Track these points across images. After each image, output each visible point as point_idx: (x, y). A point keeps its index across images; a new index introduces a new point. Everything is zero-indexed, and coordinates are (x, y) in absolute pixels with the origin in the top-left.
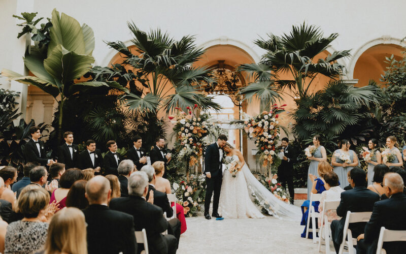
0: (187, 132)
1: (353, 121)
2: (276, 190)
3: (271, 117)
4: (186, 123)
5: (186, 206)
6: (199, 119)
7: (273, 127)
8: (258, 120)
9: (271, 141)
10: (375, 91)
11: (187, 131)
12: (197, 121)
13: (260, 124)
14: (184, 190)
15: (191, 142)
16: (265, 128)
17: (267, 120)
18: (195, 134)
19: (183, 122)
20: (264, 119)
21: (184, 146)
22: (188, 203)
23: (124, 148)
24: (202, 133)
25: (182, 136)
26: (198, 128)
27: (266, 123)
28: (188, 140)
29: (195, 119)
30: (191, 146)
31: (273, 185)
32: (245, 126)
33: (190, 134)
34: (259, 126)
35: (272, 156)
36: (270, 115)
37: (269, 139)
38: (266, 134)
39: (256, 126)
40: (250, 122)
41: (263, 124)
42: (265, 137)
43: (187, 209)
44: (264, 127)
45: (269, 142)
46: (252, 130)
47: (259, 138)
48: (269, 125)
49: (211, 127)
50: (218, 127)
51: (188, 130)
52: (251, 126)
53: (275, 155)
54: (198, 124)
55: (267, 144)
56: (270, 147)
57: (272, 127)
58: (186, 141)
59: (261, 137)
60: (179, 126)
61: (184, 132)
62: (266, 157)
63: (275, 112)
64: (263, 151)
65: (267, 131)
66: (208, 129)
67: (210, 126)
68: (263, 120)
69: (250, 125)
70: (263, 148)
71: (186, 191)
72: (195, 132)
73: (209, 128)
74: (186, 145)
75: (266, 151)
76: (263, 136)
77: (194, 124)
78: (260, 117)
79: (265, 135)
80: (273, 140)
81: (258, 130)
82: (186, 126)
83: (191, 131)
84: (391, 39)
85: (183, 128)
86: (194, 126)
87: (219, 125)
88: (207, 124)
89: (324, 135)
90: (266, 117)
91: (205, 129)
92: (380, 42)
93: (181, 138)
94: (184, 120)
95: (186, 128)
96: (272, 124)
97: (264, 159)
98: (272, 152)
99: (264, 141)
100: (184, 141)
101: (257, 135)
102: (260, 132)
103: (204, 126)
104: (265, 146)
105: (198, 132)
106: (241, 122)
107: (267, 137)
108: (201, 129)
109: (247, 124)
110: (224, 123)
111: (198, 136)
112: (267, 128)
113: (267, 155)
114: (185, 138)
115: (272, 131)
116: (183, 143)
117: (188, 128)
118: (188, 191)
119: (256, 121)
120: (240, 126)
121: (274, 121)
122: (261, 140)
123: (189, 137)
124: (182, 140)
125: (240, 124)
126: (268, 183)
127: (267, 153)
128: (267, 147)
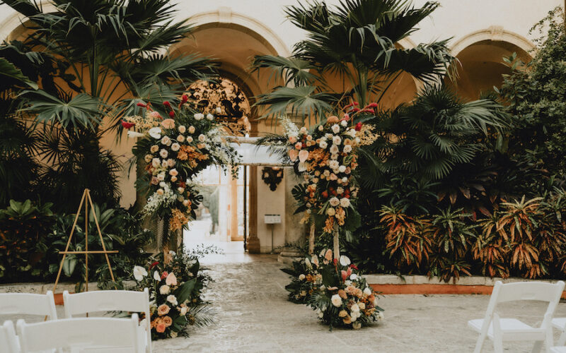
0: (165, 156)
2: (349, 279)
3: (345, 129)
4: (162, 137)
5: (165, 315)
6: (192, 129)
7: (351, 149)
8: (318, 134)
9: (345, 179)
10: (494, 108)
11: (164, 153)
12: (187, 134)
13: (322, 143)
14: (160, 280)
15: (174, 178)
16: (334, 151)
18: (184, 162)
19: (155, 133)
20: (330, 131)
21: (158, 187)
22: (168, 309)
23: (29, 201)
24: (197, 160)
25: (154, 164)
26: (191, 149)
27: (337, 140)
28: (167, 173)
29: (182, 129)
30: (174, 187)
31: (345, 268)
32: (289, 148)
33: (171, 162)
34: (321, 146)
35: (344, 209)
36: (344, 123)
37: (341, 175)
38: (333, 164)
39: (313, 148)
40: (302, 138)
41: (330, 142)
42: (331, 171)
43: (166, 321)
44: (331, 149)
45: (339, 181)
46: (304, 156)
47: (317, 173)
48: (341, 147)
49: (217, 149)
50: (232, 150)
51: (167, 152)
52: (302, 148)
53: (349, 207)
54: (190, 139)
55: (334, 184)
56: (340, 191)
57: (348, 149)
58: (162, 176)
59: (322, 170)
60: (144, 146)
61: (157, 155)
62: (331, 211)
63: (355, 119)
64: (326, 199)
65: (336, 157)
66: (211, 152)
67: (214, 146)
68: (328, 135)
69: (300, 144)
71: (163, 282)
72: (183, 156)
73: (211, 149)
74: (162, 184)
75: (333, 200)
76: (327, 168)
77: (181, 138)
79: (331, 166)
80: (348, 176)
81: (317, 156)
82: (163, 143)
83: (173, 155)
85: (155, 148)
86: (180, 143)
87: (233, 145)
88: (208, 140)
89: (415, 181)
90: (336, 128)
91: (204, 151)
93: (152, 169)
94: (159, 130)
95: (162, 146)
96: (348, 142)
97: (328, 215)
98: (346, 202)
99: (328, 180)
100: (159, 176)
101: (314, 165)
102: (320, 161)
103: (202, 146)
104: (331, 189)
105: (189, 157)
106: (281, 140)
107: (337, 170)
108: (196, 151)
109: (295, 143)
110: (244, 142)
111: (189, 167)
112: (338, 151)
113: (334, 208)
114: (159, 170)
115: (347, 158)
116: (155, 180)
117: (168, 148)
118: (167, 281)
119: (313, 136)
120: (279, 147)
121: (353, 136)
122: (322, 177)
123: (169, 167)
124: (153, 174)
125: (280, 142)
126: (334, 264)
127: (335, 202)
128: (334, 192)
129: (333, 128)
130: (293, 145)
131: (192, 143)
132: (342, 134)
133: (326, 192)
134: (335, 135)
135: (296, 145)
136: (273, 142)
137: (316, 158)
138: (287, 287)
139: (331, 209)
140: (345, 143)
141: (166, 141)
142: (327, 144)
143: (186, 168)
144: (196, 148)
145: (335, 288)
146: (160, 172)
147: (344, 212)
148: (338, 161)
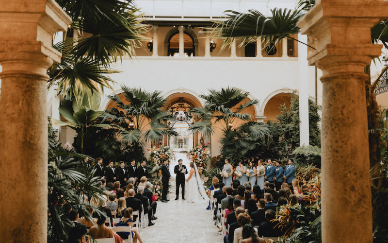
0: (157, 157)
1: (252, 148)
4: (157, 152)
5: (157, 195)
6: (164, 151)
7: (202, 155)
8: (195, 151)
10: (270, 127)
12: (162, 152)
14: (156, 187)
15: (159, 163)
18: (162, 159)
19: (155, 152)
25: (155, 159)
26: (163, 155)
29: (161, 151)
30: (159, 165)
33: (159, 159)
34: (195, 154)
35: (202, 170)
36: (201, 149)
37: (200, 161)
38: (198, 158)
39: (193, 154)
40: (191, 152)
41: (197, 153)
42: (198, 160)
43: (157, 197)
44: (198, 155)
55: (199, 163)
56: (201, 165)
58: (157, 162)
59: (196, 160)
60: (152, 155)
61: (155, 157)
63: (204, 147)
67: (169, 154)
72: (162, 157)
74: (157, 164)
77: (161, 153)
78: (195, 149)
81: (194, 157)
83: (159, 157)
84: (289, 89)
91: (167, 156)
92: (282, 92)
93: (154, 161)
95: (156, 155)
116: (155, 163)
117: (158, 155)
132: (200, 152)
134: (198, 151)
141: (158, 154)
144: (165, 155)
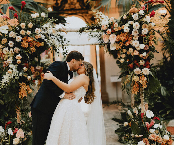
0: (12, 46)
2: (153, 128)
3: (143, 16)
4: (9, 32)
6: (30, 25)
7: (147, 31)
8: (123, 22)
9: (145, 54)
11: (11, 43)
12: (27, 28)
13: (126, 28)
14: (12, 134)
15: (19, 61)
16: (135, 33)
17: (137, 21)
18: (26, 49)
19: (4, 29)
20: (132, 19)
21: (8, 68)
24: (36, 47)
25: (4, 52)
26: (30, 39)
27: (136, 25)
28: (14, 58)
29: (23, 25)
31: (149, 120)
32: (103, 34)
33: (17, 50)
34: (125, 31)
35: (145, 76)
36: (142, 12)
37: (141, 51)
38: (135, 43)
39: (120, 32)
40: (111, 26)
41: (131, 27)
42: (134, 49)
44: (133, 32)
45: (141, 56)
46: (113, 39)
47: (124, 51)
48: (140, 30)
49: (50, 38)
50: (61, 37)
51: (13, 43)
52: (112, 33)
53: (150, 75)
54: (29, 32)
55: (137, 58)
56: (142, 63)
57: (145, 31)
58: (10, 60)
59: (127, 48)
61: (6, 45)
62: (136, 78)
63: (150, 8)
64: (132, 70)
65: (137, 38)
66: (46, 40)
67: (48, 36)
68: (130, 22)
69: (110, 30)
70: (131, 65)
71: (14, 136)
72: (25, 45)
73: (46, 38)
74: (11, 66)
75: (137, 70)
76: (131, 46)
77: (22, 32)
78: (125, 17)
79: (134, 45)
80: (147, 52)
81: (123, 38)
82: (10, 36)
83: (17, 44)
85: (5, 40)
86: (22, 36)
87: (62, 34)
88: (43, 32)
90: (135, 17)
91: (40, 40)
93: (3, 56)
94: (7, 27)
95: (9, 39)
96: (145, 27)
97: (134, 81)
98: (146, 71)
99: (132, 55)
100: (8, 60)
101: (121, 45)
102: (126, 41)
103: (39, 36)
104: (135, 62)
105: (29, 45)
106: (96, 28)
107: (138, 47)
108: (34, 40)
109: (107, 30)
110: (71, 31)
111: (29, 52)
112: (138, 33)
113: (139, 75)
114: (8, 56)
115: (145, 38)
116: (5, 64)
117: (13, 39)
118: (17, 136)
119: (119, 24)
120: (96, 33)
121: (149, 21)
122: (128, 54)
123: (15, 53)
124: (5, 59)
125: (95, 30)
126: (141, 117)
127: (138, 72)
128: (137, 64)
129: (133, 16)
130: (105, 31)
131: (31, 35)
133: (132, 64)
134: (135, 22)
135: (107, 31)
136: (90, 30)
137: (122, 40)
138: (116, 131)
139: (135, 77)
140: (143, 27)
141: (12, 34)
142: (129, 29)
143: (28, 53)
144: (33, 38)
145: (141, 136)
146: (9, 58)
147: (146, 78)
148: (138, 41)
